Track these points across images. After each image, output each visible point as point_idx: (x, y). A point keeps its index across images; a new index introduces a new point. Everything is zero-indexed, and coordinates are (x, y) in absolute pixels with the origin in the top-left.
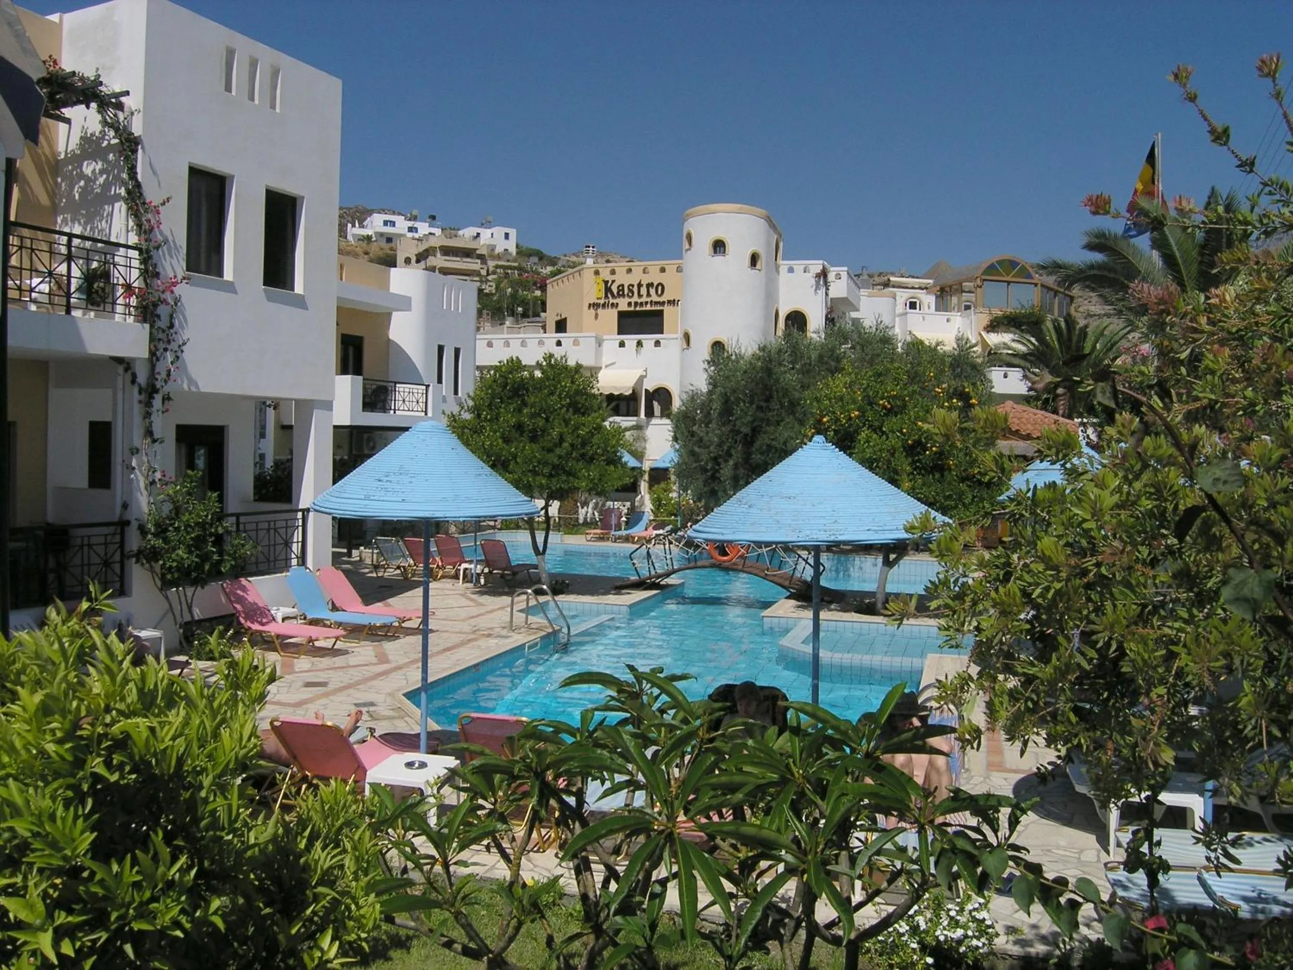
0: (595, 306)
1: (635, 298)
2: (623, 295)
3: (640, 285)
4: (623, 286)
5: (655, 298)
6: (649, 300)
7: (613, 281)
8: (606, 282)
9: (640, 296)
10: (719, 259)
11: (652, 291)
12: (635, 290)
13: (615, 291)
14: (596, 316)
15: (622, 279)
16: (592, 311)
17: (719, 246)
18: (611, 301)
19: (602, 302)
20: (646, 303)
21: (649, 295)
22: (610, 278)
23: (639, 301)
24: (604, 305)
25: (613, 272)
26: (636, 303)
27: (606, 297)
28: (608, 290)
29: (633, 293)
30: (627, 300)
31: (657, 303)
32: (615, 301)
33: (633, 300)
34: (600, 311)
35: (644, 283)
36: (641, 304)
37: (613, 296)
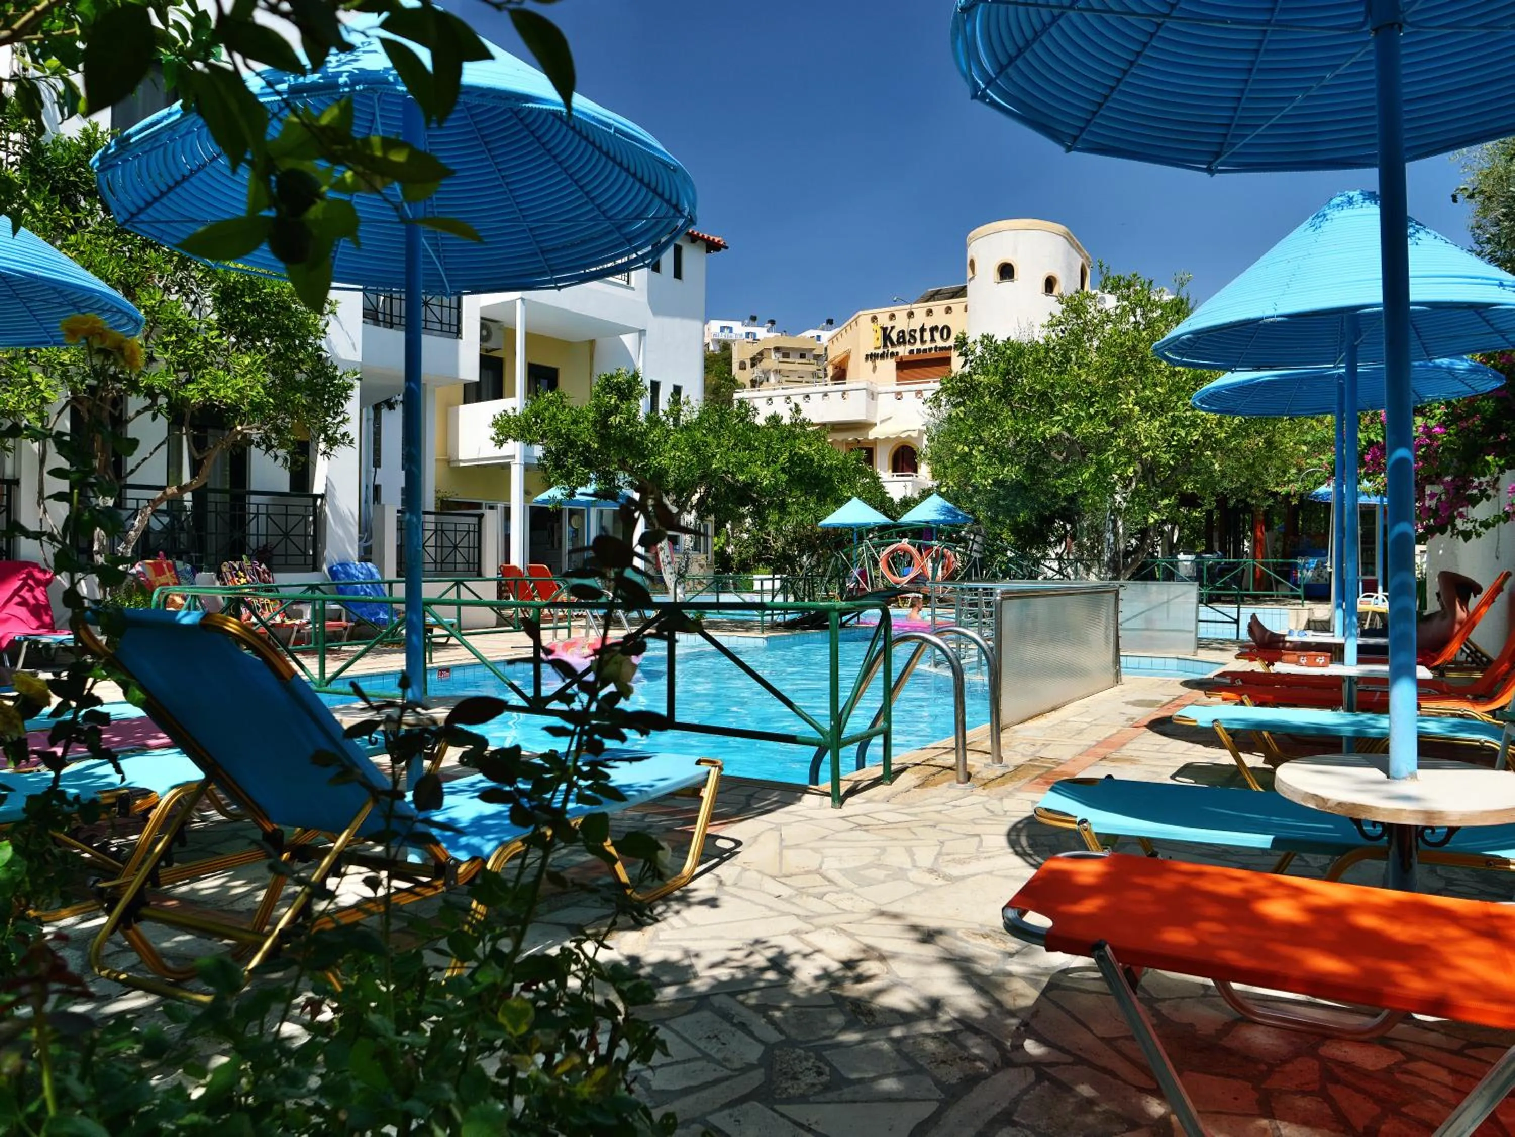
0: (872, 357)
1: (918, 345)
2: (904, 343)
3: (922, 330)
4: (903, 332)
5: (940, 343)
6: (933, 346)
7: (893, 328)
8: (884, 329)
9: (923, 341)
10: (1007, 284)
11: (937, 335)
12: (918, 335)
13: (894, 336)
14: (875, 368)
15: (902, 323)
16: (869, 362)
17: (1006, 271)
18: (891, 350)
19: (880, 352)
20: (930, 349)
21: (933, 340)
22: (889, 324)
23: (922, 348)
24: (883, 356)
25: (892, 316)
26: (918, 351)
27: (885, 346)
28: (887, 337)
29: (915, 340)
30: (909, 347)
31: (942, 349)
32: (895, 350)
33: (915, 347)
34: (879, 362)
35: (927, 327)
36: (925, 351)
37: (893, 344)
